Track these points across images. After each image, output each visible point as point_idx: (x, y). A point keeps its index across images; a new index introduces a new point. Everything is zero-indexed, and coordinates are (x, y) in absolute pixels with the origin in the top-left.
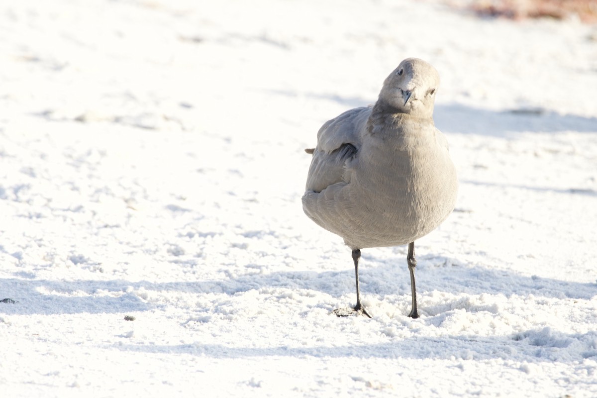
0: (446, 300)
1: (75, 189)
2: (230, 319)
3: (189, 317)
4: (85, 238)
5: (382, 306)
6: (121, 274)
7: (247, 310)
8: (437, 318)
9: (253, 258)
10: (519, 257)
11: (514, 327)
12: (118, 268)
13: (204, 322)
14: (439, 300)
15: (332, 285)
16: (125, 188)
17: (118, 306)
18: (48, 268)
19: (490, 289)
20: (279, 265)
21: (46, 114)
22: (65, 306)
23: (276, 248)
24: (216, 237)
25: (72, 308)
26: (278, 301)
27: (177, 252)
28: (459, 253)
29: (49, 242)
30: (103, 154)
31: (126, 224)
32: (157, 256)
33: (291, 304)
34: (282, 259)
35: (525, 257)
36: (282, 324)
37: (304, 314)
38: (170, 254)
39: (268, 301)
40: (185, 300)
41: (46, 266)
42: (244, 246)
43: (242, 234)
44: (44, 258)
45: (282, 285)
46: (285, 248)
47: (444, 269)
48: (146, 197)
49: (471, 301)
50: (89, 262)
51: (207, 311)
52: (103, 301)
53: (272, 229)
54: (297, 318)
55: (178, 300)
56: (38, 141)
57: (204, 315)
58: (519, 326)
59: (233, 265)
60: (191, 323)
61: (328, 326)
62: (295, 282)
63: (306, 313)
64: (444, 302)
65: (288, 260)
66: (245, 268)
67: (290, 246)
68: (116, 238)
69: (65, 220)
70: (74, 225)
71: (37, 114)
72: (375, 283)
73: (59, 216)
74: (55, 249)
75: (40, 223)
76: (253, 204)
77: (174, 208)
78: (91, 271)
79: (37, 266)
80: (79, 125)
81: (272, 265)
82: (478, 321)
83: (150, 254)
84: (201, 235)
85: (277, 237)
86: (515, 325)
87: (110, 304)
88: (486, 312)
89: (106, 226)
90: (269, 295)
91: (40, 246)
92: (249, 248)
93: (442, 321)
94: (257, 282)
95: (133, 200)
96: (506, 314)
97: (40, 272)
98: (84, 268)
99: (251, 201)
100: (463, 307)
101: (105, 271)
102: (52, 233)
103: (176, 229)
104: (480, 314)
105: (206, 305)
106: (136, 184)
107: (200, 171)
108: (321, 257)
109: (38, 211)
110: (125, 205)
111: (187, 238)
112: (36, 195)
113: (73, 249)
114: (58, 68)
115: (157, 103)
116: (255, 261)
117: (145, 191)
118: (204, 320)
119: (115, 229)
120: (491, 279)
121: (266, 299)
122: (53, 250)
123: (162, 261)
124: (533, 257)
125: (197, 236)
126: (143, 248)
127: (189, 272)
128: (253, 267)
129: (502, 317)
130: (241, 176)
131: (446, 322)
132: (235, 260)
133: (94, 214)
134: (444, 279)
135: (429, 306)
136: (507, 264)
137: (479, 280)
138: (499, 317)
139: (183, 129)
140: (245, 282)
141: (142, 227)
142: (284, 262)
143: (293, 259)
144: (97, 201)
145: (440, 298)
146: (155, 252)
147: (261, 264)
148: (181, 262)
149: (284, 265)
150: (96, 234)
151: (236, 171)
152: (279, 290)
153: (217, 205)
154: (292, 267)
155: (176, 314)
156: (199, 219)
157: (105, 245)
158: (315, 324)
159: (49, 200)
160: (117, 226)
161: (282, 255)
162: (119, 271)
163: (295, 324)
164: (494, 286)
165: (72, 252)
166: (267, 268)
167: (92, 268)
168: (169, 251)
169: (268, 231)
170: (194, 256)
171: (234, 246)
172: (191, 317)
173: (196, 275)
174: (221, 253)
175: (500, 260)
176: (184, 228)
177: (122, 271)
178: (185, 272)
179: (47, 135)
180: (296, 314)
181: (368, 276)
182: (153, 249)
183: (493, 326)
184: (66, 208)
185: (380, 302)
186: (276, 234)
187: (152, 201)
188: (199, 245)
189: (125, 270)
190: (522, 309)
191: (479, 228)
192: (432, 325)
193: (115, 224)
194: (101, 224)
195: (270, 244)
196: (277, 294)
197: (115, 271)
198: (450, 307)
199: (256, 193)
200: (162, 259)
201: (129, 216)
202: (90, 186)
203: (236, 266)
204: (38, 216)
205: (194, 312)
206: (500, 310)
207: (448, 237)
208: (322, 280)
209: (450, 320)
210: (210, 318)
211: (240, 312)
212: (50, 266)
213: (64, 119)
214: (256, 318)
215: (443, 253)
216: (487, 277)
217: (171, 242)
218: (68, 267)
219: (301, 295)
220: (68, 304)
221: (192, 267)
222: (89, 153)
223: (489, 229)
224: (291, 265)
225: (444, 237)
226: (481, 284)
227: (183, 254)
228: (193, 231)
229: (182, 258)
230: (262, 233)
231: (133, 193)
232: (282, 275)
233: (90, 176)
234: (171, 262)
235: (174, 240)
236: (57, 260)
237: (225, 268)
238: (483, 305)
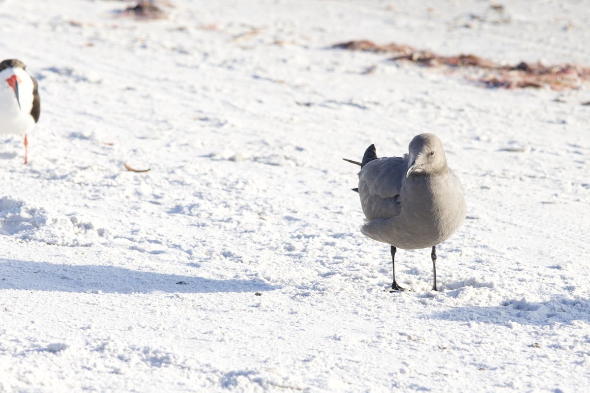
0: (461, 279)
1: (227, 206)
2: (323, 294)
3: (296, 293)
4: (232, 240)
5: (420, 284)
6: (254, 264)
7: (333, 288)
8: (454, 292)
9: (338, 252)
10: (508, 249)
11: (504, 297)
12: (253, 260)
13: (306, 296)
14: (456, 279)
15: (388, 269)
16: (258, 205)
17: (251, 286)
18: (208, 260)
19: (489, 271)
20: (355, 257)
21: (211, 156)
22: (218, 286)
23: (353, 245)
24: (316, 238)
25: (222, 287)
26: (353, 281)
27: (290, 249)
28: (470, 247)
29: (209, 242)
30: (245, 183)
31: (259, 229)
32: (278, 252)
33: (362, 283)
34: (357, 252)
35: (512, 249)
36: (355, 297)
37: (370, 290)
38: (286, 250)
39: (347, 281)
40: (294, 281)
41: (207, 259)
42: (333, 244)
43: (332, 236)
44: (206, 254)
45: (356, 270)
46: (359, 245)
47: (460, 257)
48: (272, 211)
49: (476, 280)
50: (235, 256)
51: (308, 288)
52: (242, 283)
53: (351, 232)
54: (365, 293)
55: (290, 281)
56: (205, 174)
57: (306, 291)
58: (507, 296)
59: (325, 257)
60: (298, 297)
61: (385, 298)
62: (364, 268)
63: (371, 289)
64: (459, 281)
65: (360, 253)
66: (333, 259)
67: (362, 243)
68: (252, 239)
69: (220, 228)
70: (225, 230)
71: (205, 156)
72: (415, 269)
73: (216, 225)
74: (213, 248)
75: (204, 229)
76: (340, 215)
77: (289, 219)
78: (235, 262)
79: (201, 259)
80: (231, 163)
81: (350, 257)
82: (481, 293)
83: (273, 250)
84: (306, 237)
85: (354, 237)
86: (504, 295)
87: (246, 284)
88: (486, 287)
89: (246, 232)
90: (348, 277)
91: (204, 245)
92: (336, 245)
93: (458, 294)
94: (340, 268)
95: (264, 213)
96: (499, 289)
97: (203, 263)
98: (231, 260)
99: (339, 213)
100: (472, 284)
101: (244, 262)
102: (212, 236)
103: (290, 233)
104: (482, 289)
105: (307, 284)
106: (266, 203)
107: (307, 193)
108: (382, 251)
109: (203, 221)
110: (259, 217)
111: (297, 239)
112: (203, 211)
113: (224, 247)
114: (220, 125)
115: (281, 148)
116: (340, 254)
117: (271, 207)
118: (306, 295)
119: (251, 233)
120: (490, 265)
121: (346, 280)
122: (212, 249)
123: (281, 255)
124: (517, 249)
125: (303, 237)
126: (269, 246)
127: (297, 262)
128: (338, 259)
129: (496, 291)
130: (333, 196)
131: (460, 294)
132: (327, 254)
133: (239, 223)
134: (460, 264)
135: (450, 283)
136: (501, 253)
137: (483, 266)
138: (494, 291)
139: (297, 165)
140: (333, 268)
141: (269, 231)
142: (358, 255)
143: (364, 252)
144: (241, 215)
145: (457, 278)
146: (276, 249)
147: (344, 256)
148: (293, 255)
149: (357, 257)
150: (239, 237)
151: (330, 193)
152: (354, 273)
153: (317, 216)
154: (363, 258)
155: (288, 291)
156: (304, 226)
157: (245, 244)
158: (377, 296)
159: (211, 214)
160: (253, 231)
161: (356, 250)
162: (253, 262)
163: (364, 297)
164: (492, 269)
165: (223, 249)
166: (347, 259)
167: (236, 260)
168: (285, 248)
169: (348, 234)
170: (301, 251)
171: (327, 244)
172: (297, 292)
173: (302, 264)
174: (318, 249)
175: (496, 251)
176: (295, 232)
177: (255, 261)
178: (295, 262)
179: (211, 170)
180: (365, 290)
181: (411, 263)
182: (275, 246)
183: (490, 297)
184: (221, 219)
185: (418, 281)
186: (354, 235)
187: (276, 214)
188: (304, 243)
189: (257, 261)
190: (509, 285)
191: (483, 230)
192: (451, 297)
193: (251, 230)
194: (243, 230)
195: (350, 242)
196: (353, 277)
197: (250, 262)
198: (463, 284)
199: (342, 207)
200: (280, 253)
201: (261, 224)
202: (236, 204)
203: (328, 258)
204: (204, 225)
205: (300, 290)
206: (495, 286)
207: (463, 236)
208: (382, 266)
209: (463, 293)
210: (310, 293)
211: (329, 289)
212: (210, 259)
213: (223, 159)
214: (339, 293)
215: (460, 247)
216: (488, 263)
217: (287, 242)
218: (221, 259)
219: (368, 277)
220: (220, 285)
221: (299, 258)
222: (237, 182)
223: (490, 230)
224: (362, 256)
225: (461, 236)
226: (483, 268)
227: (294, 250)
228: (301, 234)
229: (294, 253)
230: (345, 235)
231: (264, 209)
232: (356, 264)
233: (237, 198)
234: (286, 255)
235: (289, 240)
236: (214, 255)
237: (320, 259)
238: (484, 282)
